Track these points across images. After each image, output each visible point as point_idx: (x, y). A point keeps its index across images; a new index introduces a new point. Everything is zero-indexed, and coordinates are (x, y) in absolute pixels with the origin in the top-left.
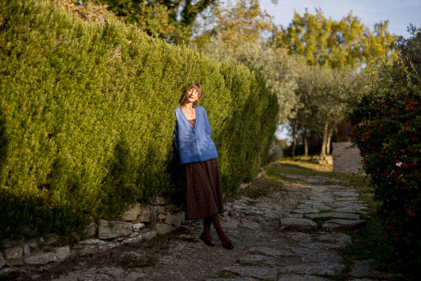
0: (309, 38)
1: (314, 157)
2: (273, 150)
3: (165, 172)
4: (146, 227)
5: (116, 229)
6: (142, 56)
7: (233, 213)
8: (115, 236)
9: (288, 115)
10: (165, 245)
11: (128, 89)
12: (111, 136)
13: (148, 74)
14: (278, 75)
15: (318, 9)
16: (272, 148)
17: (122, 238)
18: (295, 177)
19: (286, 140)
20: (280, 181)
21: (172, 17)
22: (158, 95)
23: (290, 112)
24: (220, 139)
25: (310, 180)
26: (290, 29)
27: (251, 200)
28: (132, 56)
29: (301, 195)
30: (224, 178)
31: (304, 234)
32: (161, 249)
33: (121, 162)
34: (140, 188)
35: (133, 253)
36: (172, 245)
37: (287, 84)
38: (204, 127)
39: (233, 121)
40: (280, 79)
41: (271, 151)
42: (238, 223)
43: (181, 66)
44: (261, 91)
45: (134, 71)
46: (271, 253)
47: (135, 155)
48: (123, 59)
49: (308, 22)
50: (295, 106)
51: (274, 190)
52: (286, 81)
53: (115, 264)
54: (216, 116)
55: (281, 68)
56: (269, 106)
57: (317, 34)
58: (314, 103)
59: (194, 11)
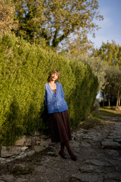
0: (109, 53)
1: (113, 107)
2: (96, 105)
3: (40, 118)
4: (29, 148)
5: (11, 151)
6: (25, 54)
7: (76, 138)
8: (10, 155)
9: (102, 88)
10: (39, 159)
11: (18, 72)
12: (8, 99)
13: (29, 64)
14: (96, 69)
15: (113, 41)
16: (95, 103)
17: (15, 156)
18: (106, 117)
19: (99, 99)
20: (99, 120)
21: (48, 43)
22: (35, 76)
23: (102, 86)
24: (69, 100)
25: (114, 119)
26: (100, 50)
27: (86, 131)
28: (20, 54)
29: (110, 127)
30: (72, 120)
31: (115, 151)
32: (37, 162)
33: (14, 113)
34: (25, 127)
35: (20, 164)
36: (43, 159)
37: (101, 73)
38: (61, 94)
39: (76, 91)
40: (98, 71)
41: (94, 105)
42: (79, 144)
43: (48, 61)
44: (90, 75)
45: (21, 62)
46: (98, 164)
47: (23, 109)
48: (15, 56)
49: (109, 46)
50: (104, 84)
51: (97, 125)
52: (100, 72)
53: (9, 172)
54: (67, 88)
55: (98, 66)
56: (94, 83)
57: (113, 52)
58: (113, 82)
59: (57, 41)
